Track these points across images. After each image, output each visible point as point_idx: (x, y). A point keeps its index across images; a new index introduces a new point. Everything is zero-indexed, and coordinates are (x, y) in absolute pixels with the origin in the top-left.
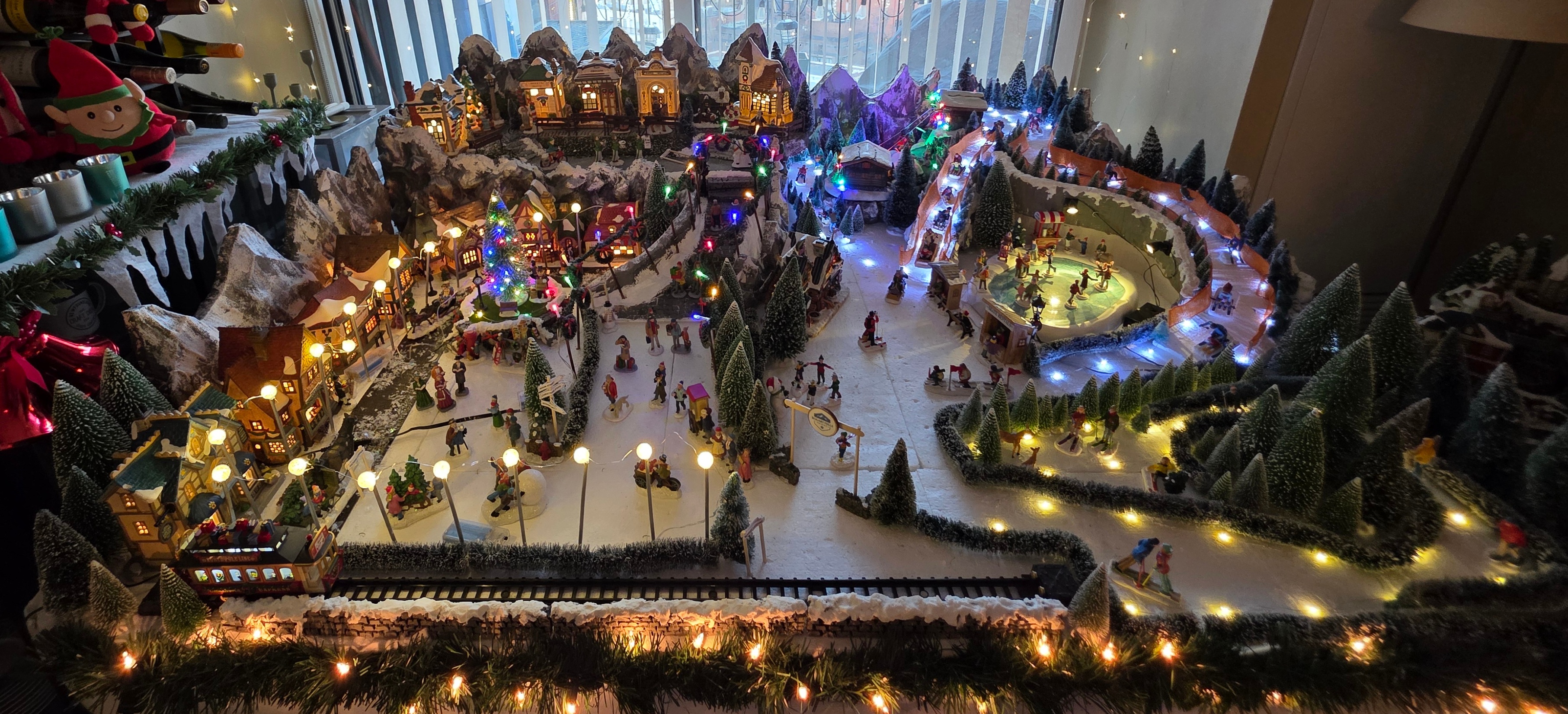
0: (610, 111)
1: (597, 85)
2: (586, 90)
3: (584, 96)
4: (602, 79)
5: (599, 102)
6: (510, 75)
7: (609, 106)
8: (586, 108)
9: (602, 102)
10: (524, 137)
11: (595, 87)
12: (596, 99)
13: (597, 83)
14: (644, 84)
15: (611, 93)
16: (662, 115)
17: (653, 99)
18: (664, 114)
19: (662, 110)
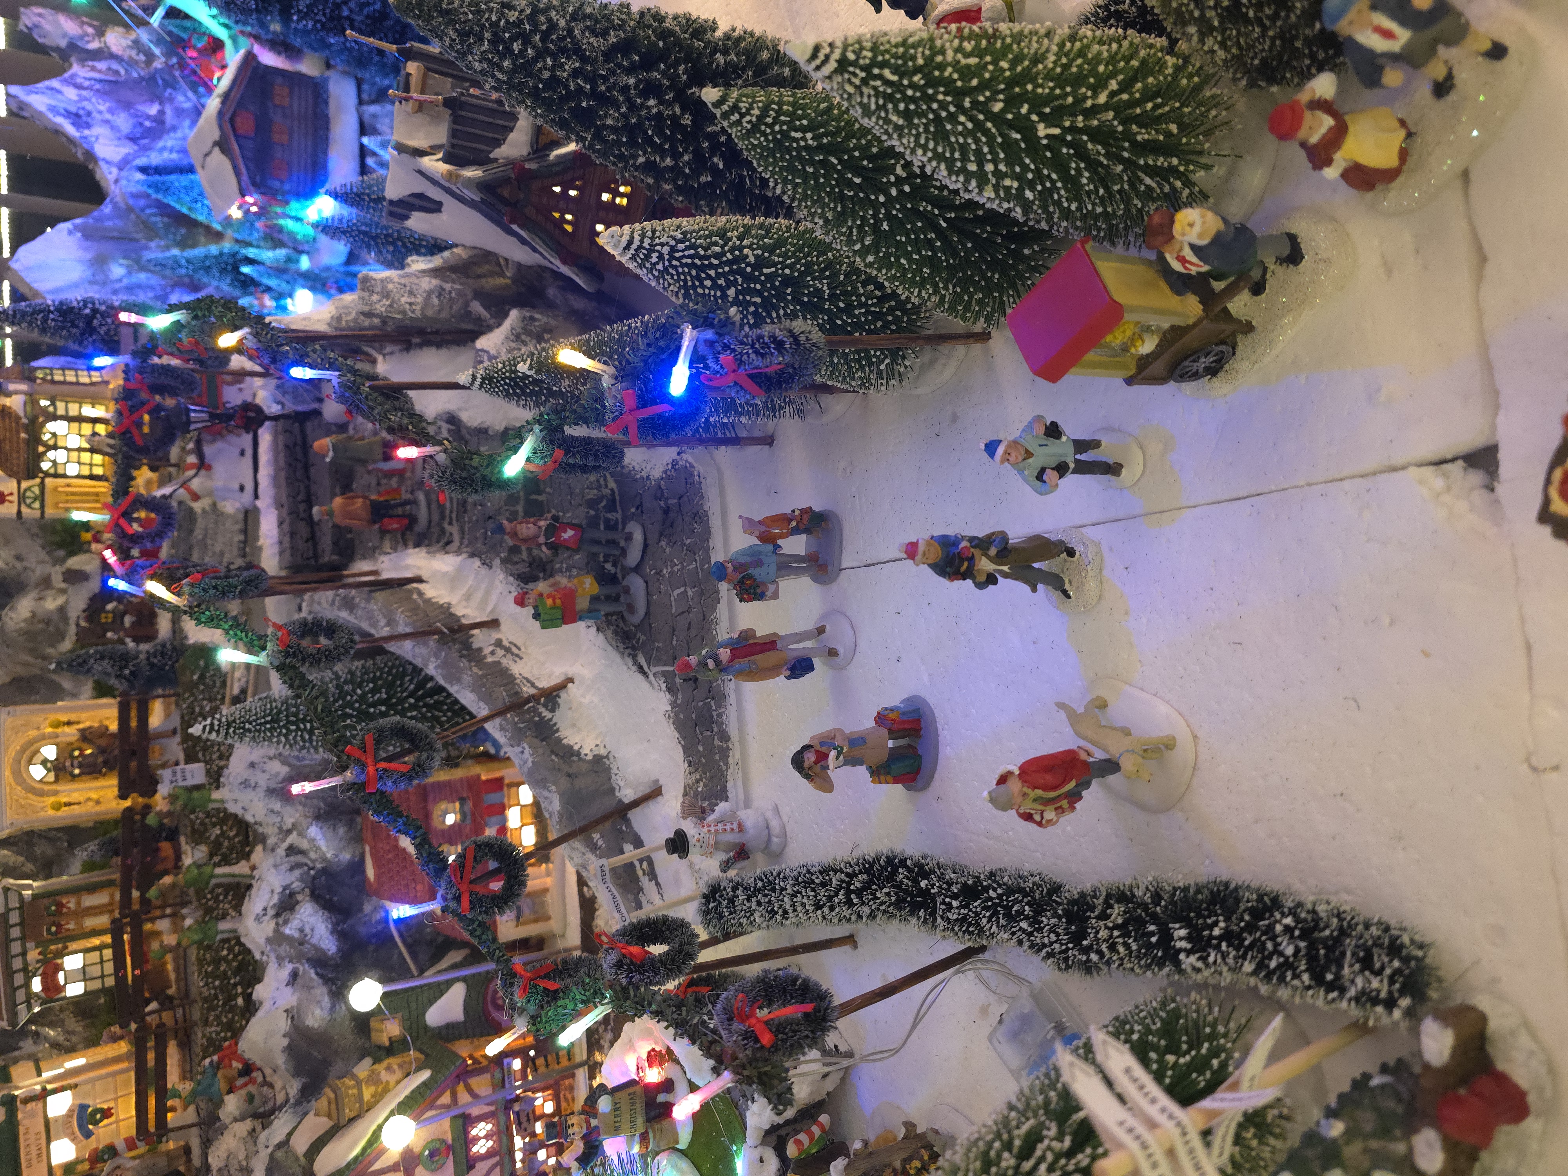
3: (75, 989)
5: (96, 942)
7: (108, 909)
11: (38, 961)
12: (86, 951)
13: (24, 954)
14: (23, 807)
15: (60, 905)
16: (117, 743)
17: (74, 777)
18: (112, 735)
19: (103, 742)
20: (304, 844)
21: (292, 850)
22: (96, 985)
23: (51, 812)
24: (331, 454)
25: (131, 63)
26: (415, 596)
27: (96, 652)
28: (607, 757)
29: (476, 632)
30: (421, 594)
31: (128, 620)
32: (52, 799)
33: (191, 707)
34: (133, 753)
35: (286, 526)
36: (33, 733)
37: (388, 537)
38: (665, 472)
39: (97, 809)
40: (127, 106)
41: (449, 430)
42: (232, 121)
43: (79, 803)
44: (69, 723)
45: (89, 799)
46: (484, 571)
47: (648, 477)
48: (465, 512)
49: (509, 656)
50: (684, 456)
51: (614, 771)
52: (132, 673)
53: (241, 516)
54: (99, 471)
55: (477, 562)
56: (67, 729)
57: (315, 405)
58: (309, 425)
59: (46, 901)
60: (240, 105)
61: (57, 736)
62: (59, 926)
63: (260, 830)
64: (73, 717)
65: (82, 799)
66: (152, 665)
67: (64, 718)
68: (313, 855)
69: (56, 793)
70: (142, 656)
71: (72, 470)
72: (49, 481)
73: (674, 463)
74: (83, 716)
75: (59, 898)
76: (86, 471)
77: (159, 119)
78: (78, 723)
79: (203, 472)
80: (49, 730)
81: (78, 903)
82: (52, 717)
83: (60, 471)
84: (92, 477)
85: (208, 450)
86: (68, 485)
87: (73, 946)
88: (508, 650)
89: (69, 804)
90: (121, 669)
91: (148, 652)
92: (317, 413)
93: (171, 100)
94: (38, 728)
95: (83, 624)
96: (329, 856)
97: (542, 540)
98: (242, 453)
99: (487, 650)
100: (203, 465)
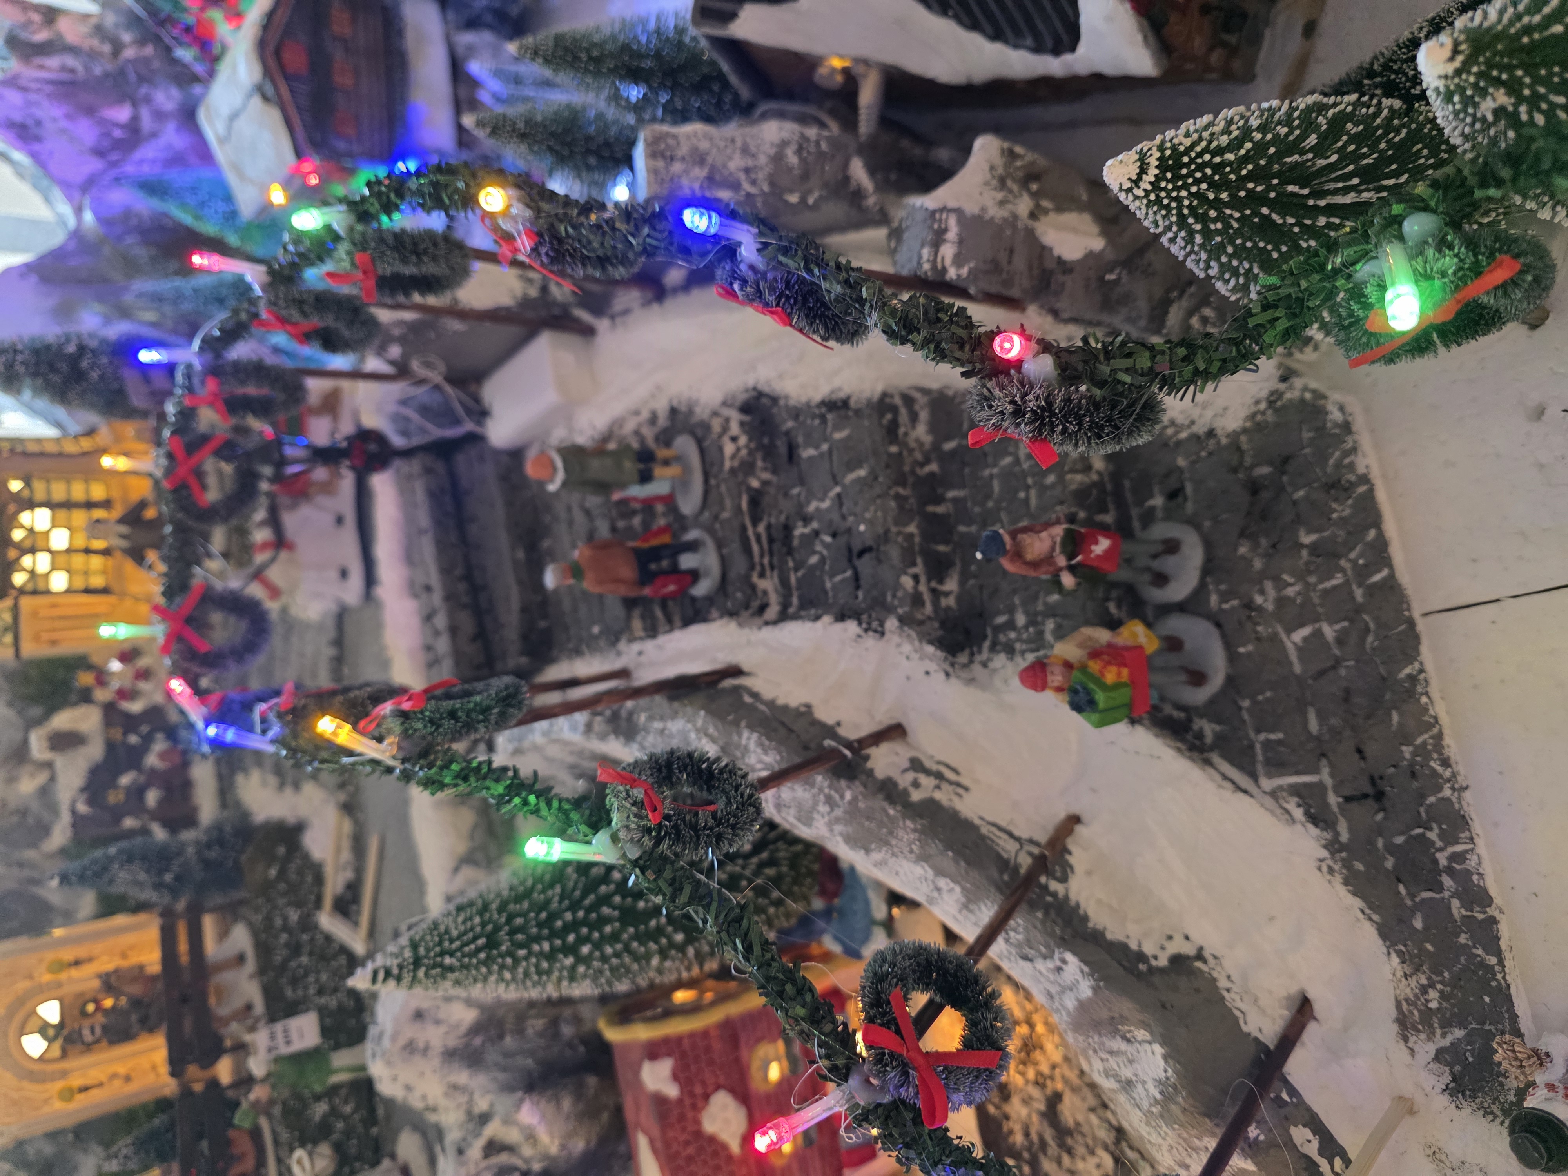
14: (15, 1104)
16: (160, 986)
17: (88, 1047)
18: (153, 979)
19: (136, 990)
20: (513, 1136)
21: (493, 1148)
23: (58, 1105)
24: (560, 476)
25: (92, 55)
26: (748, 699)
27: (120, 852)
28: (1200, 956)
29: (873, 751)
30: (755, 695)
31: (152, 797)
32: (59, 1085)
33: (268, 919)
34: (185, 1000)
35: (441, 621)
36: (23, 985)
37: (637, 613)
38: (1252, 416)
39: (128, 1089)
40: (90, 111)
41: (742, 424)
42: (278, 53)
43: (100, 1085)
44: (77, 963)
45: (114, 1076)
46: (870, 641)
47: (1211, 433)
48: (790, 552)
49: (945, 786)
50: (1298, 383)
51: (1223, 983)
52: (178, 878)
53: (330, 624)
54: (97, 581)
55: (852, 627)
56: (74, 973)
57: (469, 426)
58: (461, 460)
60: (288, 32)
61: (59, 985)
63: (432, 1118)
64: (80, 952)
65: (103, 1078)
66: (207, 864)
67: (68, 954)
68: (527, 1151)
69: (64, 1074)
70: (190, 850)
71: (59, 582)
72: (26, 602)
73: (1273, 399)
74: (97, 948)
76: (79, 584)
77: (133, 127)
78: (90, 960)
79: (284, 555)
80: (47, 977)
82: (50, 956)
83: (41, 586)
84: (88, 591)
85: (291, 521)
86: (54, 606)
88: (939, 776)
89: (84, 1089)
90: (160, 873)
91: (197, 843)
92: (476, 439)
93: (148, 100)
94: (30, 977)
95: (82, 808)
96: (554, 1150)
97: (1062, 561)
98: (340, 520)
99: (904, 781)
100: (280, 542)
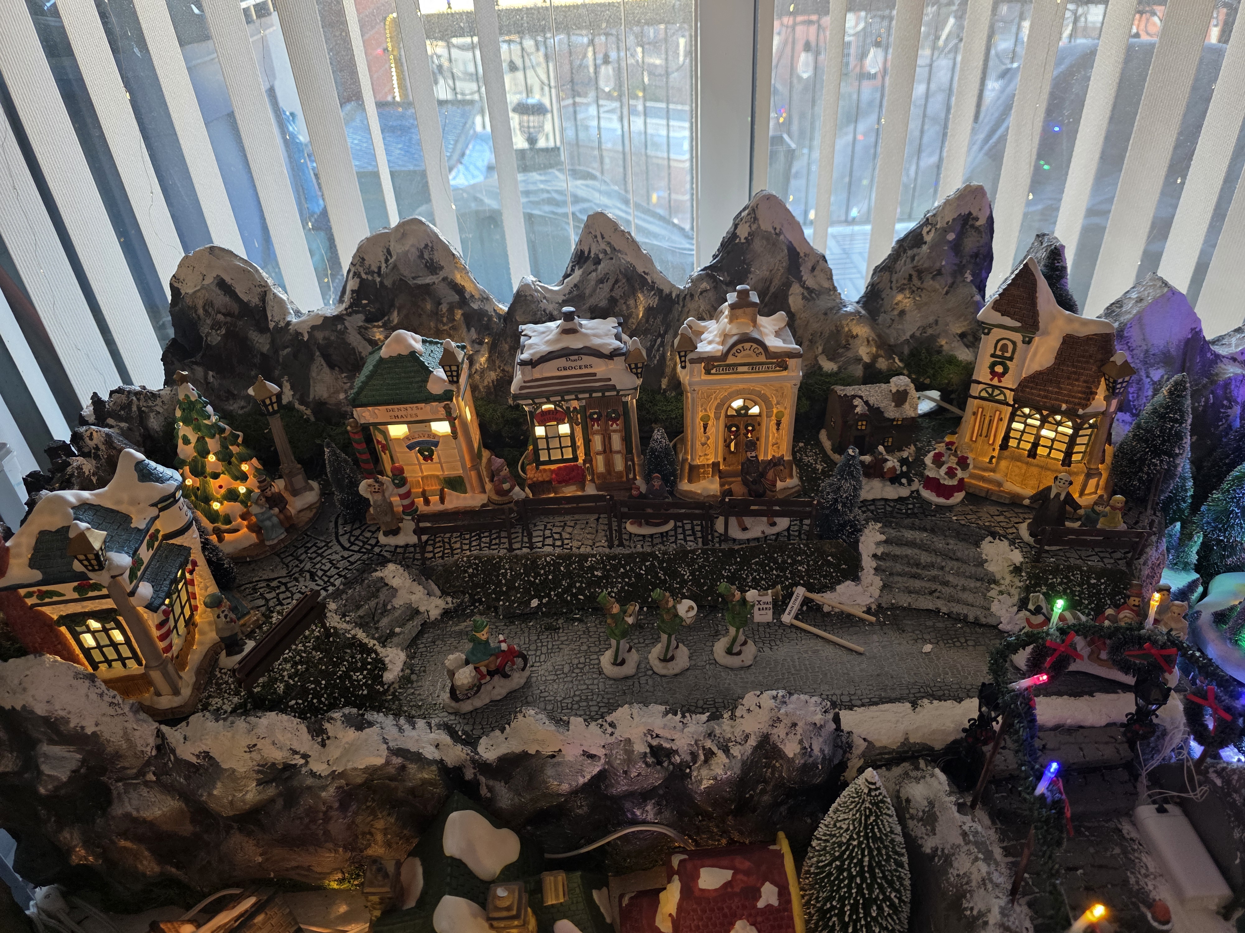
0: (609, 464)
1: (575, 404)
2: (545, 418)
3: (540, 431)
4: (591, 391)
5: (580, 442)
6: (319, 360)
7: (607, 450)
8: (544, 457)
9: (587, 443)
10: (383, 562)
11: (568, 408)
12: (572, 436)
13: (577, 399)
14: (708, 397)
15: (615, 420)
17: (728, 428)
22: (542, 444)
23: (701, 414)
32: (712, 415)
36: (774, 401)
39: (698, 445)
43: (705, 432)
45: (708, 439)
59: (621, 410)
62: (598, 420)
65: (708, 434)
69: (717, 418)
72: (1009, 408)
75: (622, 418)
80: (775, 411)
81: (615, 431)
83: (1018, 418)
87: (578, 430)
89: (705, 426)
94: (778, 403)
